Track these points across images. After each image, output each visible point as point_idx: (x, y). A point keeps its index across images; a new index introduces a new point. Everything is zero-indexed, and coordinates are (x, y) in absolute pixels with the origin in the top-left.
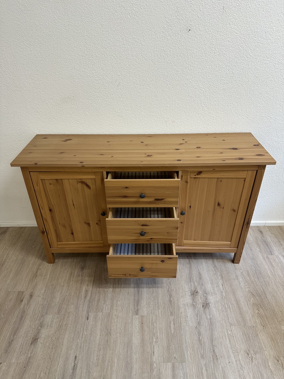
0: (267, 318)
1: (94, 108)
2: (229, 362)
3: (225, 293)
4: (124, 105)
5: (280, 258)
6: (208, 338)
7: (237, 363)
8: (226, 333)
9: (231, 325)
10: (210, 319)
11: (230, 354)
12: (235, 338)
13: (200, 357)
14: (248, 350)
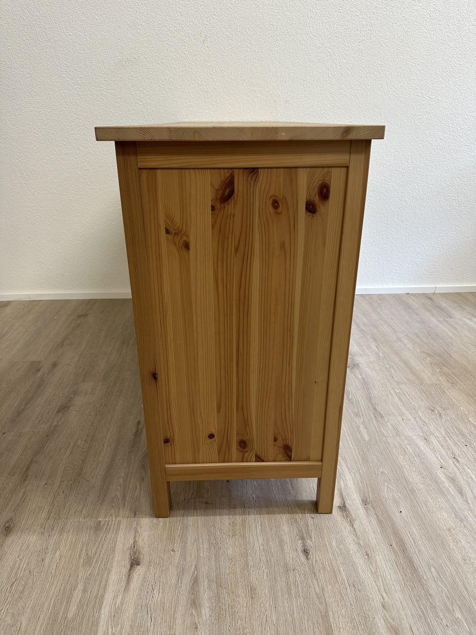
0: (456, 376)
1: (167, 77)
2: (403, 420)
3: (382, 353)
4: (212, 73)
5: (464, 321)
6: (362, 397)
7: (416, 419)
8: (392, 392)
9: (398, 383)
10: (363, 379)
11: (403, 412)
12: (407, 396)
13: (353, 415)
14: (432, 406)
